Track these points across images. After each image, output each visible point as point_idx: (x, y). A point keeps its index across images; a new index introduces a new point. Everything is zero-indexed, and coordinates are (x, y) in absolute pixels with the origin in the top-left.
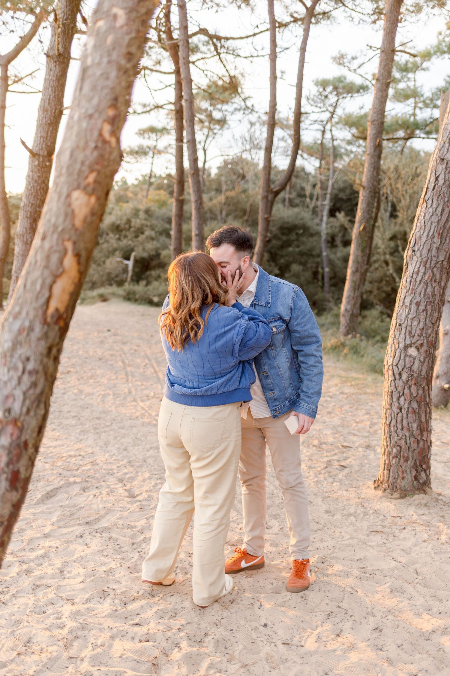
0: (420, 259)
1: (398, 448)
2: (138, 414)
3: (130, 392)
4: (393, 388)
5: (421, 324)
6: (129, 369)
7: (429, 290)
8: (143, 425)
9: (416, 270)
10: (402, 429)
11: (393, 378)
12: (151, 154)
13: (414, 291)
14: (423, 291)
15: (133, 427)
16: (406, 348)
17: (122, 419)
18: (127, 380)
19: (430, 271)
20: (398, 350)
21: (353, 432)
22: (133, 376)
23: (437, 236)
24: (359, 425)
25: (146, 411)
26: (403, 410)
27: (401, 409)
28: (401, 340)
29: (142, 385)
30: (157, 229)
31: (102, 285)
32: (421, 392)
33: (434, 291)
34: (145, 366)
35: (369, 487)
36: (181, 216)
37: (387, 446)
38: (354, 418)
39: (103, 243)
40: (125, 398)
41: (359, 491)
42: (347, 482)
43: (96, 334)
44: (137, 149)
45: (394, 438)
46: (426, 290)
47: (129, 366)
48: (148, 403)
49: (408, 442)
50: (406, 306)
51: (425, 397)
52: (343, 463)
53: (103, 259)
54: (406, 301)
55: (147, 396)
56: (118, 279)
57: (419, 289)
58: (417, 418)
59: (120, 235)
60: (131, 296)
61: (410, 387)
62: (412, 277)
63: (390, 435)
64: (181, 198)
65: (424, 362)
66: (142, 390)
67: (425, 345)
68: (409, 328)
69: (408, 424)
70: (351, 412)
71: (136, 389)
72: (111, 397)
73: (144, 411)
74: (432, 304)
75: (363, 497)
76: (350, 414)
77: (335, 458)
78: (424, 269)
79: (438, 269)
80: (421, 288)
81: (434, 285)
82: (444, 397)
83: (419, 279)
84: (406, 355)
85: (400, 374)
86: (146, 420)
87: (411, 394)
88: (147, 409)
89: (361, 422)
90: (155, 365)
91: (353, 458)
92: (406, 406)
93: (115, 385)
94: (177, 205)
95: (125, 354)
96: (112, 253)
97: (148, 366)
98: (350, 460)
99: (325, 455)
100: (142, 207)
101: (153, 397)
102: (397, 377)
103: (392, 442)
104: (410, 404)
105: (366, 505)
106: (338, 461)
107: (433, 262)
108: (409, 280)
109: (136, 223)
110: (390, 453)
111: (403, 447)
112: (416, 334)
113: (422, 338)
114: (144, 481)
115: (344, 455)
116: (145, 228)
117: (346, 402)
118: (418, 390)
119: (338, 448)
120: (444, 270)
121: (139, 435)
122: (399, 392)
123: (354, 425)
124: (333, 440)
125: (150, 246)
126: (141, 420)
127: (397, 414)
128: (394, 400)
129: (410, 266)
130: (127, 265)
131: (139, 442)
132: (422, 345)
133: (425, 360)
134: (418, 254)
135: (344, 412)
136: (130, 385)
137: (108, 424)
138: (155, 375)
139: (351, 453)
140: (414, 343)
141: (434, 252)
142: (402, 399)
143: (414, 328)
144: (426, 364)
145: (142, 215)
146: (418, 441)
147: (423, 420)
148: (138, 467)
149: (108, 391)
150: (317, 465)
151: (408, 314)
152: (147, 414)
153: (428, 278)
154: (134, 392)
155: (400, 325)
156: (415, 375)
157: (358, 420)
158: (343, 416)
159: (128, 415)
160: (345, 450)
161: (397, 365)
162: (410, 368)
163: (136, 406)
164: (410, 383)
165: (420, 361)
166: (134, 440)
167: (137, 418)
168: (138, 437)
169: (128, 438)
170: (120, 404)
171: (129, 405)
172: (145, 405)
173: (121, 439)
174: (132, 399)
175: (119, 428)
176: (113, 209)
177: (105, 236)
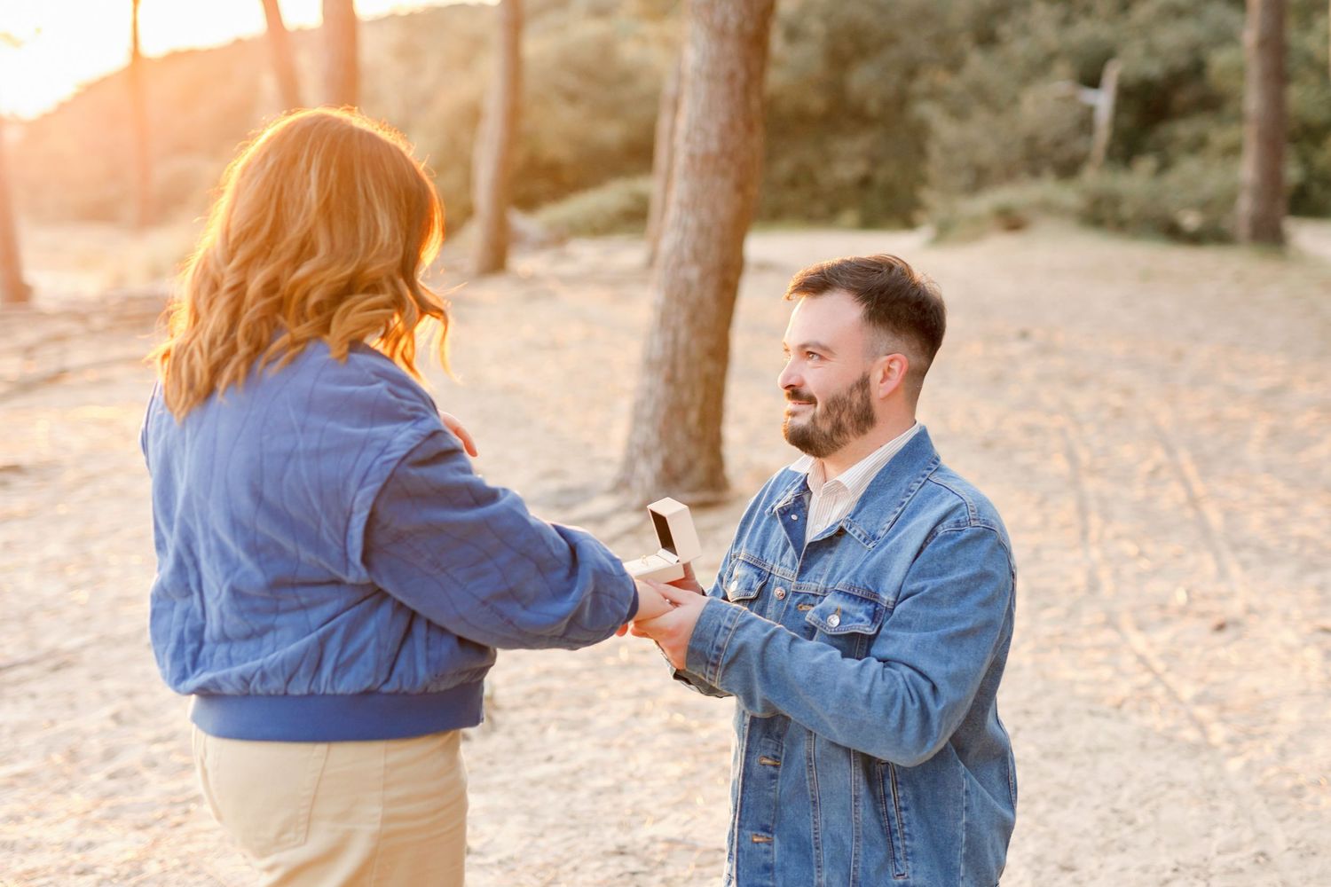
2: (1124, 689)
3: (1093, 586)
6: (1091, 485)
8: (1143, 747)
15: (1100, 751)
17: (1058, 712)
18: (1084, 533)
22: (1107, 517)
25: (1158, 677)
29: (1141, 554)
34: (1154, 473)
47: (1093, 472)
48: (1163, 636)
53: (1011, 90)
56: (1064, 154)
60: (1105, 211)
66: (1140, 576)
71: (1117, 574)
73: (1146, 678)
86: (1156, 721)
88: (1160, 666)
90: (1191, 471)
95: (1078, 424)
96: (1040, 66)
97: (1163, 475)
101: (1183, 612)
121: (1126, 793)
126: (1135, 718)
130: (1091, 107)
131: (1126, 831)
136: (1095, 554)
138: (1189, 513)
152: (1158, 691)
154: (1107, 587)
159: (1082, 690)
163: (1112, 649)
166: (1103, 820)
167: (1119, 707)
168: (1120, 805)
169: (1080, 804)
170: (1051, 637)
171: (1087, 641)
172: (1151, 645)
173: (1049, 811)
174: (1101, 618)
175: (1045, 756)
177: (1017, 12)
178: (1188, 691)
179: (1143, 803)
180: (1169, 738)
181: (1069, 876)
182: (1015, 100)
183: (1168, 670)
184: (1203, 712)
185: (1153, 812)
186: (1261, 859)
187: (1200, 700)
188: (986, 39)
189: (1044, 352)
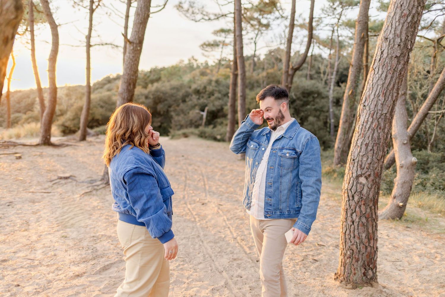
0: (369, 112)
1: (351, 251)
4: (348, 206)
5: (369, 160)
7: (376, 135)
9: (366, 120)
10: (354, 237)
11: (348, 199)
12: (221, 46)
13: (364, 136)
14: (371, 135)
16: (358, 177)
19: (376, 121)
20: (352, 179)
21: (329, 234)
22: (189, 187)
23: (381, 94)
24: (334, 229)
26: (355, 223)
27: (353, 222)
28: (354, 171)
29: (193, 193)
30: (222, 93)
31: (186, 127)
32: (368, 210)
33: (379, 136)
35: (331, 278)
36: (235, 84)
37: (343, 249)
38: (332, 224)
39: (189, 101)
40: (179, 202)
41: (323, 281)
42: (316, 273)
43: (174, 158)
44: (212, 43)
45: (348, 243)
46: (373, 135)
49: (359, 247)
50: (358, 146)
51: (372, 214)
52: (316, 258)
53: (188, 111)
54: (358, 142)
55: (194, 201)
56: (197, 124)
57: (368, 134)
58: (365, 229)
59: (199, 96)
60: (203, 135)
61: (360, 206)
62: (363, 125)
63: (346, 241)
64: (236, 73)
65: (371, 188)
66: (192, 196)
67: (372, 175)
68: (360, 163)
69: (359, 234)
70: (330, 219)
71: (188, 196)
73: (188, 211)
74: (378, 145)
75: (325, 285)
76: (329, 220)
77: (311, 253)
78: (372, 119)
79: (382, 119)
80: (369, 133)
81: (379, 131)
82: (399, 212)
83: (368, 126)
84: (357, 183)
85: (353, 196)
86: (188, 218)
87: (361, 211)
88: (191, 210)
89: (336, 227)
91: (324, 254)
92: (357, 220)
94: (233, 77)
95: (188, 171)
96: (193, 107)
98: (321, 255)
99: (304, 250)
100: (214, 79)
101: (198, 202)
102: (351, 198)
103: (347, 246)
104: (360, 218)
105: (326, 292)
106: (313, 256)
107: (378, 114)
108: (360, 127)
109: (210, 88)
110: (345, 255)
111: (355, 251)
112: (365, 167)
113: (370, 170)
115: (318, 251)
116: (215, 92)
117: (328, 212)
118: (366, 209)
119: (315, 246)
120: (387, 120)
122: (352, 210)
123: (331, 229)
124: (312, 239)
125: (218, 103)
127: (351, 226)
128: (349, 215)
129: (361, 117)
130: (202, 115)
132: (369, 175)
133: (372, 187)
134: (367, 108)
135: (325, 219)
136: (186, 193)
139: (324, 250)
140: (364, 174)
141: (379, 107)
142: (354, 215)
143: (364, 163)
144: (373, 190)
145: (213, 84)
146: (366, 247)
147: (370, 231)
150: (297, 258)
151: (360, 152)
152: (190, 213)
153: (375, 126)
154: (186, 198)
155: (354, 160)
156: (364, 198)
157: (334, 226)
158: (324, 222)
160: (319, 247)
161: (351, 189)
162: (361, 192)
163: (185, 207)
164: (360, 203)
165: (368, 188)
167: (182, 216)
172: (191, 207)
174: (184, 203)
176: (198, 80)
177: (190, 97)
180: (189, 220)
188: (184, 101)
189: (186, 159)
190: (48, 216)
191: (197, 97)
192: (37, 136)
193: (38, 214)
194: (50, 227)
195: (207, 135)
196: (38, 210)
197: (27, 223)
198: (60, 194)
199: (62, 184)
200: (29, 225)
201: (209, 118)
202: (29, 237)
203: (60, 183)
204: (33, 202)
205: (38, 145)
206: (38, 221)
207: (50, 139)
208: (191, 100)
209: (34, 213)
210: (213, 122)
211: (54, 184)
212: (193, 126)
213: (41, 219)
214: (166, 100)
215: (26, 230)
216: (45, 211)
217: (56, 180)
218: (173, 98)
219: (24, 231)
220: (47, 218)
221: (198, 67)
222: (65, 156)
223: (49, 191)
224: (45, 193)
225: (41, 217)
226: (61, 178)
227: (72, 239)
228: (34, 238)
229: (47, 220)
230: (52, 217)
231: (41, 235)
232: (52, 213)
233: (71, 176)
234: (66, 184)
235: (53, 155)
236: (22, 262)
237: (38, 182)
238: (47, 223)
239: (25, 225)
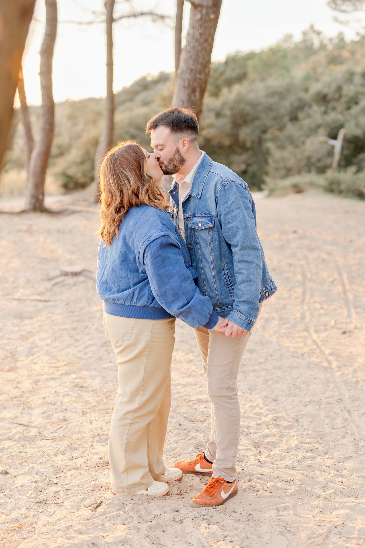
2: (306, 350)
3: (303, 318)
6: (309, 285)
8: (308, 367)
15: (293, 367)
17: (282, 355)
18: (303, 301)
22: (313, 295)
25: (319, 347)
29: (322, 308)
34: (332, 282)
39: (304, 118)
47: (311, 280)
48: (323, 335)
53: (302, 139)
55: (325, 325)
56: (321, 164)
59: (327, 108)
60: (335, 187)
66: (320, 315)
71: (312, 314)
72: (276, 322)
73: (315, 347)
86: (314, 359)
88: (320, 344)
90: (346, 282)
93: (285, 306)
96: (314, 130)
97: (336, 283)
100: (359, 69)
109: (349, 90)
114: (288, 451)
116: (360, 97)
121: (299, 380)
126: (307, 358)
130: (333, 147)
131: (297, 391)
136: (306, 307)
137: (262, 360)
145: (358, 79)
148: (285, 428)
149: (273, 314)
152: (318, 351)
154: (308, 318)
159: (292, 350)
163: (305, 338)
166: (290, 387)
167: (303, 355)
168: (296, 384)
169: (283, 383)
170: (285, 333)
171: (297, 335)
172: (319, 337)
173: (273, 384)
174: (303, 328)
175: (274, 368)
176: (323, 73)
177: (306, 109)
178: (327, 352)
179: (304, 383)
180: (317, 365)
181: (275, 402)
182: (303, 143)
183: (323, 345)
184: (331, 358)
185: (307, 386)
186: (339, 400)
187: (331, 354)
188: (294, 119)
189: (301, 238)
190: (47, 345)
191: (323, 109)
192: (20, 194)
193: (31, 340)
194: (53, 365)
195: (343, 187)
196: (30, 332)
197: (13, 355)
198: (67, 304)
199: (68, 284)
200: (17, 361)
201: (346, 152)
202: (19, 382)
203: (66, 283)
204: (21, 317)
205: (23, 212)
206: (30, 353)
207: (43, 200)
208: (309, 116)
209: (23, 338)
210: (355, 160)
211: (54, 285)
212: (313, 169)
213: (35, 350)
214: (257, 118)
215: (11, 370)
216: (42, 335)
217: (57, 277)
218: (272, 114)
219: (9, 371)
220: (46, 349)
221: (323, 47)
222: (70, 232)
223: (47, 299)
224: (40, 301)
225: (36, 347)
226: (66, 274)
227: (93, 390)
228: (27, 385)
229: (47, 353)
230: (55, 347)
231: (38, 381)
232: (55, 340)
233: (84, 270)
234: (75, 284)
235: (49, 231)
236: (9, 429)
237: (28, 281)
238: (46, 358)
239: (10, 359)
